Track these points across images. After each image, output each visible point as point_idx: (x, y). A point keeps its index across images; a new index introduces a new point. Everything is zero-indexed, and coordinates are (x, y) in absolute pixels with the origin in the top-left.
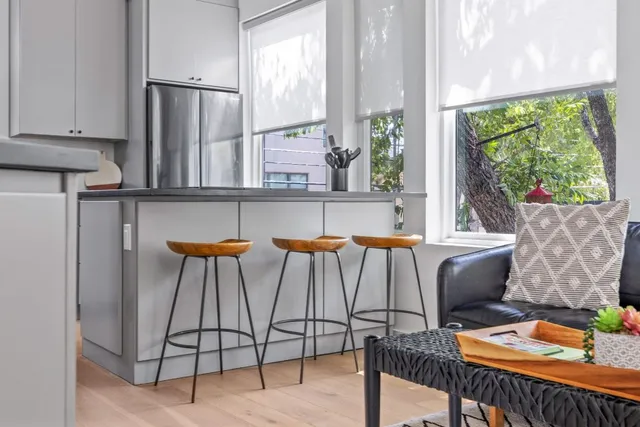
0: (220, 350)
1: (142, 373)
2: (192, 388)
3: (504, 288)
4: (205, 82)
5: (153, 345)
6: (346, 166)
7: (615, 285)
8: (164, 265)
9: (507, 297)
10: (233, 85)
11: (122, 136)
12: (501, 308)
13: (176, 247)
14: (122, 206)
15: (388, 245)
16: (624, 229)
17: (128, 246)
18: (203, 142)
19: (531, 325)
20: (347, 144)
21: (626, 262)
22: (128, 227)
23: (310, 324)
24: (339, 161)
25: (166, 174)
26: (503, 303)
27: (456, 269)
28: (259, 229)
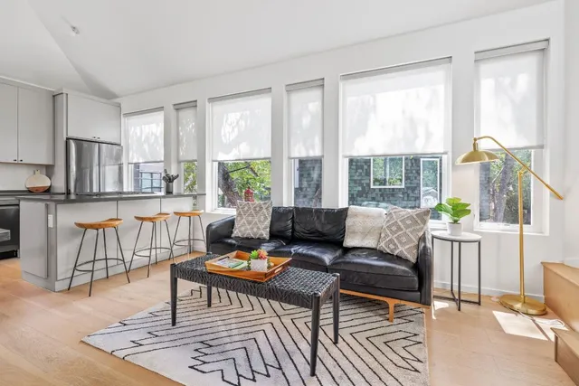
0: (107, 268)
1: (59, 286)
2: (89, 289)
3: (232, 232)
4: (101, 140)
5: (67, 271)
6: (172, 182)
7: (268, 230)
8: (73, 234)
9: (233, 235)
10: (117, 142)
11: (51, 163)
12: (229, 241)
13: (80, 225)
14: (47, 206)
15: (189, 215)
16: (271, 210)
17: (51, 224)
18: (101, 165)
19: (234, 253)
20: (173, 172)
21: (271, 221)
22: (51, 217)
23: (153, 251)
24: (169, 180)
25: (80, 179)
26: (232, 238)
27: (214, 227)
28: (128, 212)
